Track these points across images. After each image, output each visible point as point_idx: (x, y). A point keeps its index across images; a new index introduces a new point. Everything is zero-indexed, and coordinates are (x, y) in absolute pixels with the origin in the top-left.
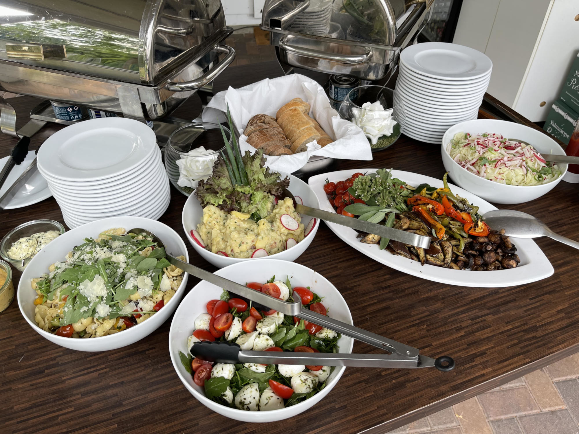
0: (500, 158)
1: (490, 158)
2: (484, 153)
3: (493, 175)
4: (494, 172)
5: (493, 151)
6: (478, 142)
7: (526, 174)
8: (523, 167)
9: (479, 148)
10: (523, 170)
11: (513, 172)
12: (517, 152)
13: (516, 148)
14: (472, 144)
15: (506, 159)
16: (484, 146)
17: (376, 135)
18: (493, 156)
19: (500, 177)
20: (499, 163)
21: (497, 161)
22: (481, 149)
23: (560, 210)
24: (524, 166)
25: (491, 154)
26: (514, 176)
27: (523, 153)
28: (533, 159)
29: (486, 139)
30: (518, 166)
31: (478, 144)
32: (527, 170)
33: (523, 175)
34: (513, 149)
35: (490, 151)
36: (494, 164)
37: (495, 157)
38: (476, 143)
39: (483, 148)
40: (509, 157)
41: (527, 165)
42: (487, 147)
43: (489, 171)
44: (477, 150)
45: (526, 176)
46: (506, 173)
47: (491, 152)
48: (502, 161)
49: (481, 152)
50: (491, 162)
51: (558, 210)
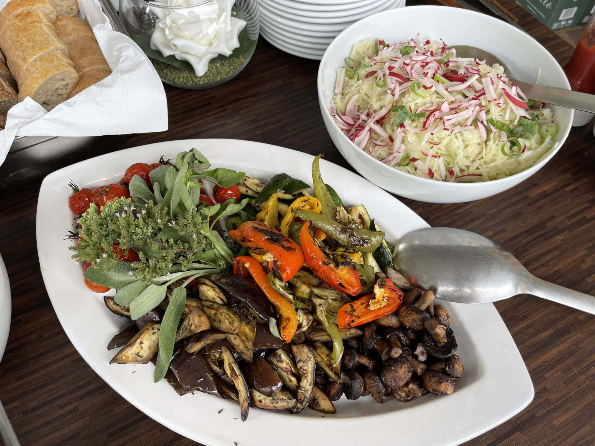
0: (434, 107)
1: (413, 108)
2: (403, 95)
3: (419, 148)
4: (421, 140)
5: (421, 91)
6: (390, 68)
7: (486, 142)
8: (480, 124)
9: (392, 82)
10: (480, 133)
11: (460, 138)
12: (469, 86)
13: (467, 77)
14: (380, 74)
15: (445, 107)
16: (404, 79)
17: (204, 56)
18: (420, 101)
19: (432, 152)
20: (432, 119)
21: (428, 113)
22: (397, 85)
23: (549, 194)
24: (482, 122)
25: (416, 97)
26: (462, 146)
27: (483, 89)
28: (501, 101)
29: (407, 62)
30: (469, 122)
31: (391, 74)
32: (488, 131)
33: (479, 144)
34: (463, 80)
35: (413, 90)
36: (423, 120)
37: (425, 104)
38: (387, 72)
39: (401, 84)
40: (452, 102)
41: (490, 117)
42: (408, 80)
43: (411, 138)
44: (389, 87)
45: (486, 145)
46: (444, 143)
47: (416, 94)
48: (437, 114)
49: (397, 93)
50: (416, 116)
51: (545, 195)
